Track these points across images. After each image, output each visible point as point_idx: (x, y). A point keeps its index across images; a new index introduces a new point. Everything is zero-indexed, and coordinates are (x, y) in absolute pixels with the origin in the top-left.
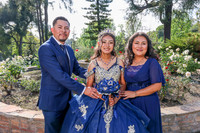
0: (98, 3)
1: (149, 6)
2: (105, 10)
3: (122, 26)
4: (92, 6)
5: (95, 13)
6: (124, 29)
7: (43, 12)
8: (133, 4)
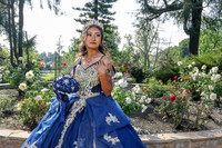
0: (96, 2)
1: (170, 8)
2: (106, 12)
3: (129, 38)
4: (88, 5)
5: (91, 16)
6: (133, 41)
7: (17, 12)
8: (146, 4)
